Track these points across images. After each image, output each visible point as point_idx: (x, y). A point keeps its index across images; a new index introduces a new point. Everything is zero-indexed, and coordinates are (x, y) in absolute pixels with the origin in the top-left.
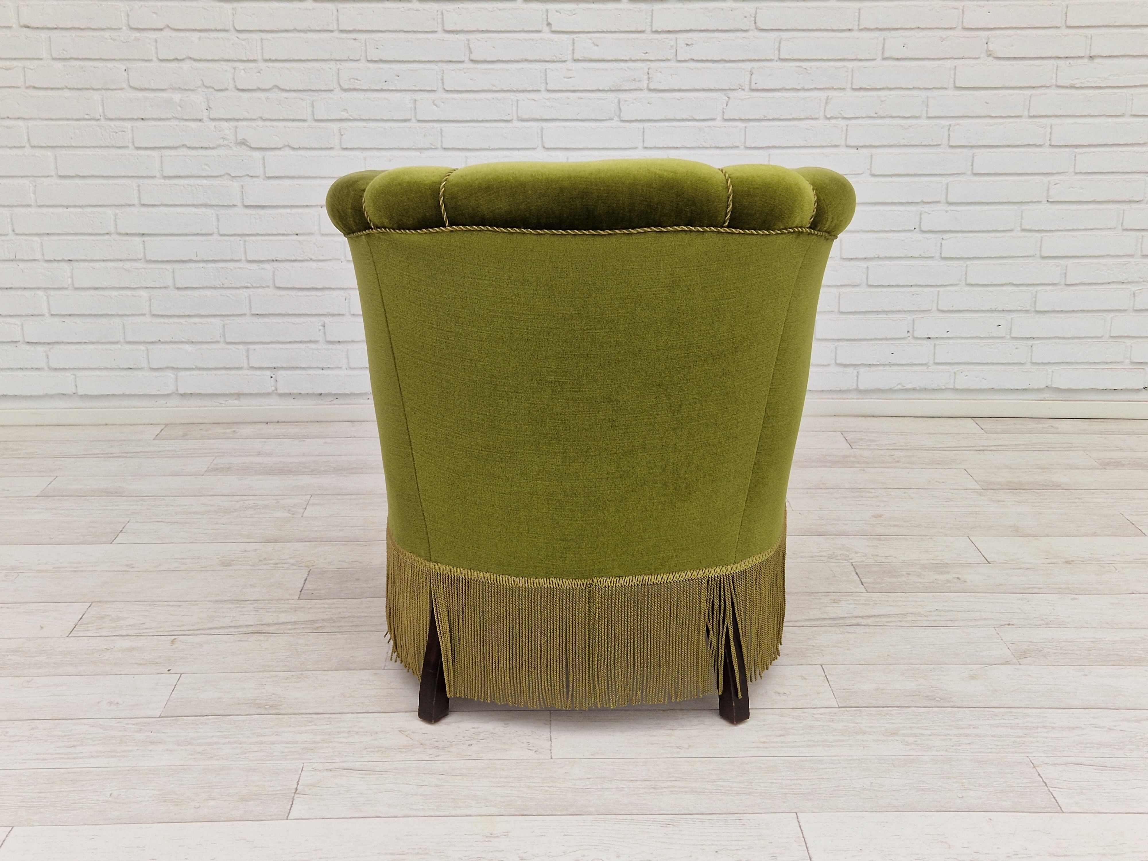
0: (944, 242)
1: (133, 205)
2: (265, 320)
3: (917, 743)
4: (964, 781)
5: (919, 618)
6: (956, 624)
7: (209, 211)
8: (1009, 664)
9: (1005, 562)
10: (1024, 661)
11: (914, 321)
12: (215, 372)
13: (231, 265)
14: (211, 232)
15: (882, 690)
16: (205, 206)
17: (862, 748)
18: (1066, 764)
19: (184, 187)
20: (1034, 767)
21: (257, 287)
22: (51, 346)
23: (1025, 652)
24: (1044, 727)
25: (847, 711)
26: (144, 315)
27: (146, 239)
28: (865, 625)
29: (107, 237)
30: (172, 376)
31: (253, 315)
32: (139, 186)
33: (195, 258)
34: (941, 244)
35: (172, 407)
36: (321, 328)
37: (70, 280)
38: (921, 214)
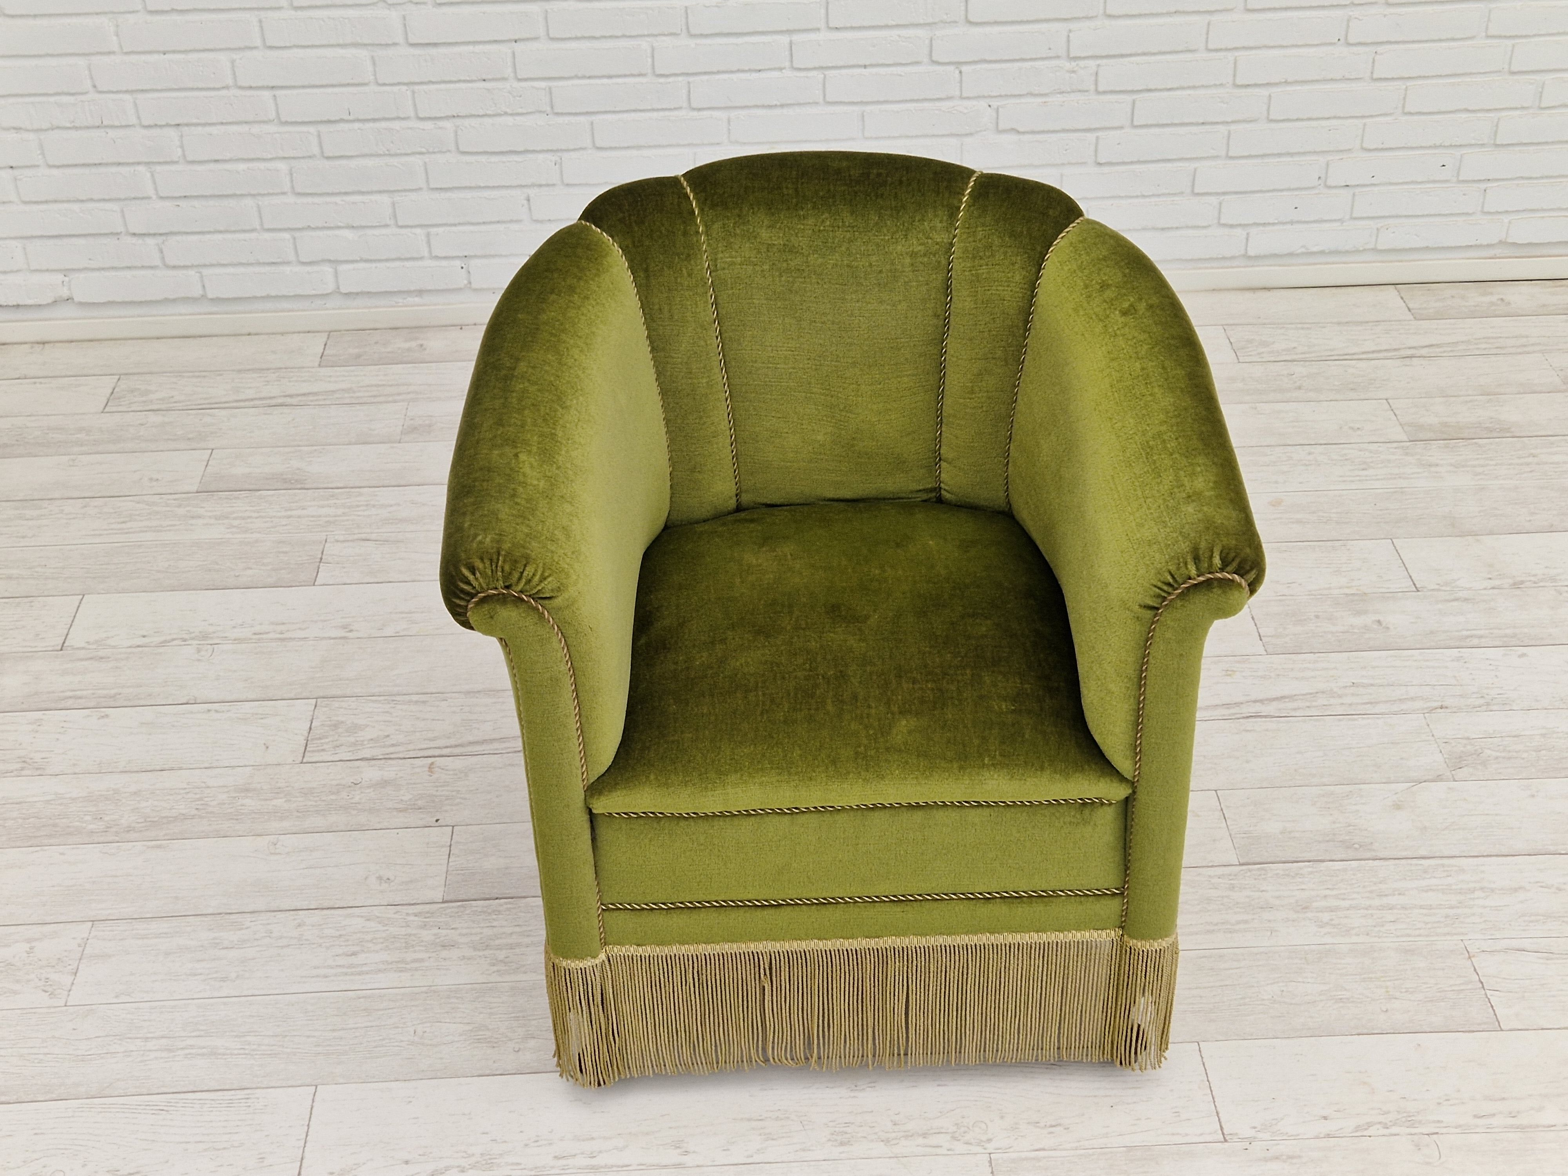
0: (1377, 57)
1: (256, 48)
2: (449, 194)
3: (1333, 922)
4: (1389, 983)
5: (1332, 701)
6: (1379, 709)
7: (363, 53)
8: (1441, 780)
9: (1437, 587)
10: (1460, 774)
11: (1328, 165)
12: (388, 264)
13: (396, 125)
14: (366, 81)
15: (1290, 832)
16: (355, 45)
17: (1269, 933)
18: (1506, 950)
19: (324, 21)
20: (1470, 958)
21: (434, 153)
22: (164, 238)
23: (1460, 757)
24: (1482, 889)
25: (1250, 870)
26: (284, 193)
27: (278, 93)
28: (1266, 717)
29: (224, 92)
30: (330, 270)
31: (433, 189)
32: (260, 21)
33: (346, 117)
34: (1374, 60)
35: (333, 309)
36: (525, 202)
37: (179, 150)
38: (1348, 21)
